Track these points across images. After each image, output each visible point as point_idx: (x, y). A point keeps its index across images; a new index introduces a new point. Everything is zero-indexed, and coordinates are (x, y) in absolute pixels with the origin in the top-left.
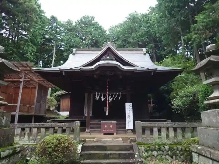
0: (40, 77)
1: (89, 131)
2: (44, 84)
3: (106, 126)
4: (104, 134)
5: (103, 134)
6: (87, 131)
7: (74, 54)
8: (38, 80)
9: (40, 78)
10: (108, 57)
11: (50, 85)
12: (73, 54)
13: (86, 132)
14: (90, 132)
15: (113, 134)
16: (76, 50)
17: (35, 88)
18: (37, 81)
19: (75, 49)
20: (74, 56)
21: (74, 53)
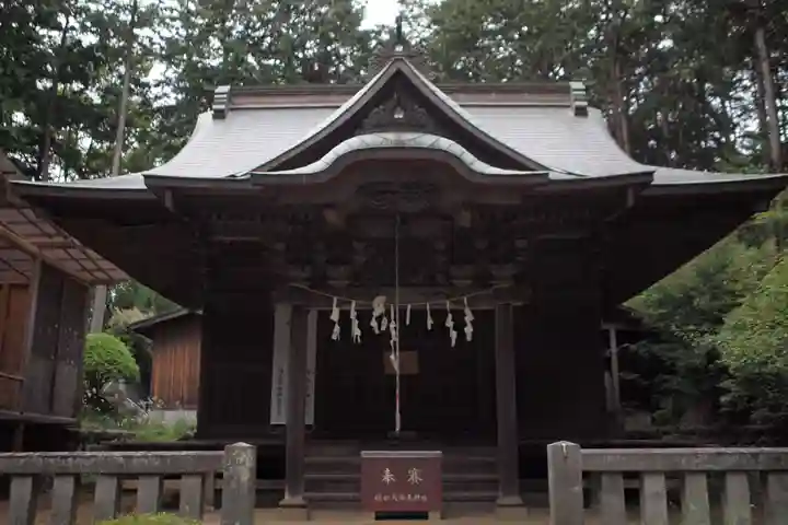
0: (49, 229)
1: (299, 500)
2: (71, 267)
3: (388, 477)
4: (377, 518)
5: (373, 515)
6: (287, 499)
7: (219, 115)
8: (41, 246)
9: (50, 236)
10: (399, 116)
11: (100, 269)
12: (216, 111)
13: (284, 506)
14: (303, 507)
15: (423, 516)
16: (231, 94)
17: (25, 287)
18: (34, 249)
19: (226, 88)
20: (218, 121)
21: (223, 107)
